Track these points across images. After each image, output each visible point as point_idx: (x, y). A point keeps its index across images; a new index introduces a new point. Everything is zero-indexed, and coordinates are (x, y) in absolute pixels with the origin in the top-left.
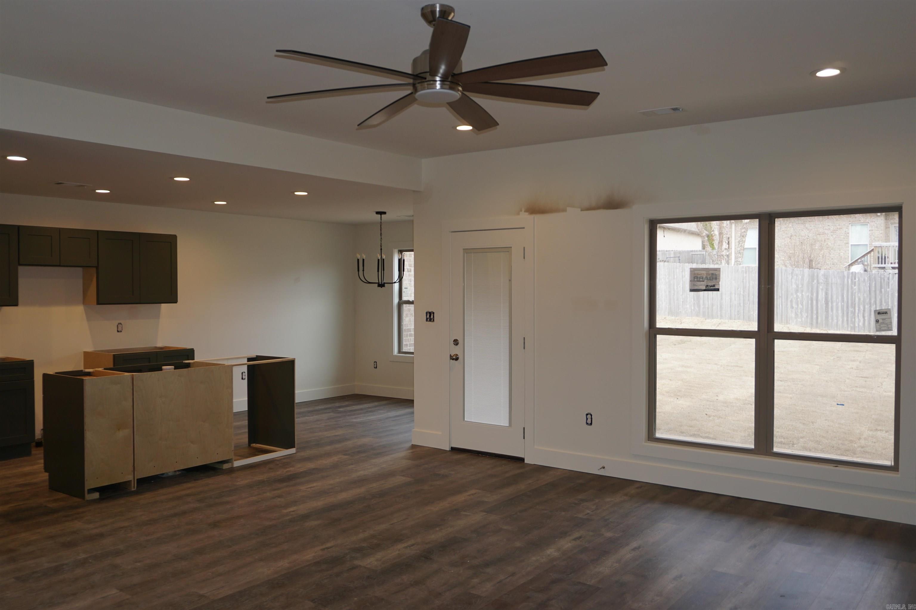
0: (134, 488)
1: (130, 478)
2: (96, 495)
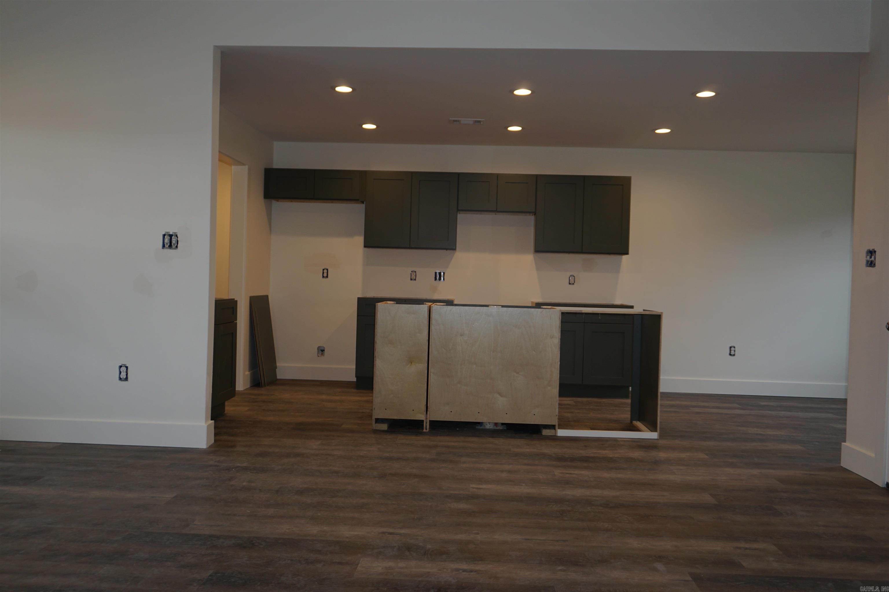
0: (426, 429)
1: (421, 417)
2: (384, 427)
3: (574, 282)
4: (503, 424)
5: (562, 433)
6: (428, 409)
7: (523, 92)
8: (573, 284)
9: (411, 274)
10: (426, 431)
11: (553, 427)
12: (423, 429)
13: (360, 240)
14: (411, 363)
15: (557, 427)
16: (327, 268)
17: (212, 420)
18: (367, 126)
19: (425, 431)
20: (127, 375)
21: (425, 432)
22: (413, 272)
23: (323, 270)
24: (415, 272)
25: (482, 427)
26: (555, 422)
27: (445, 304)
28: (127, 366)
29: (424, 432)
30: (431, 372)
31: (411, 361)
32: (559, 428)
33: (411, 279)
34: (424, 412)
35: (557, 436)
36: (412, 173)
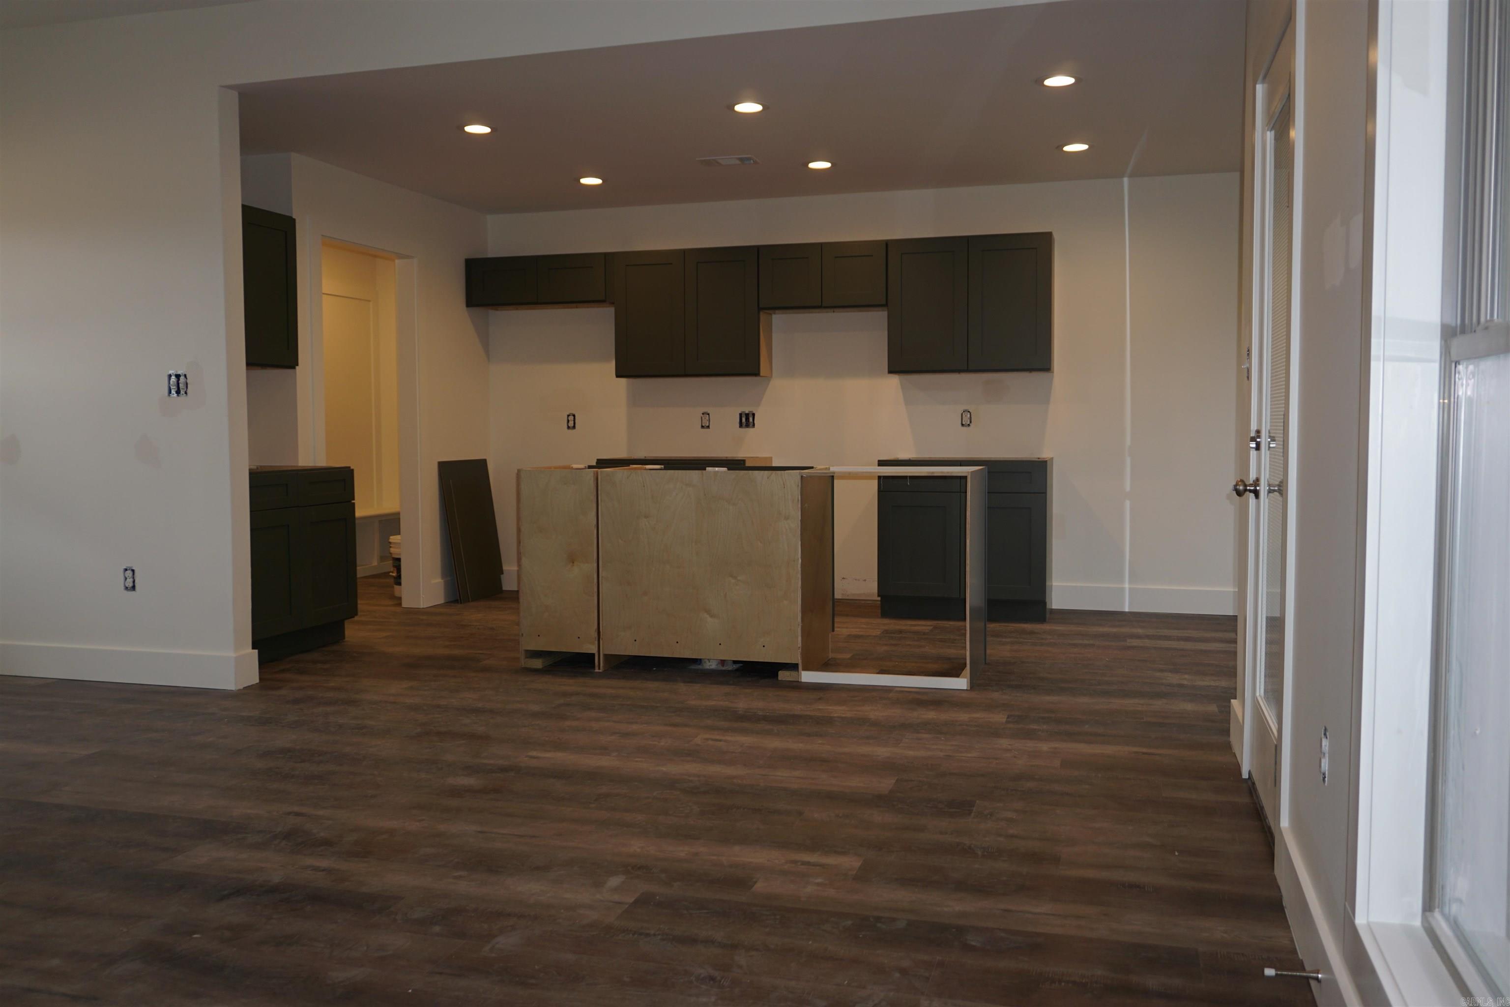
0: (599, 669)
2: (538, 664)
3: (971, 422)
4: (735, 662)
5: (808, 677)
6: (601, 636)
7: (749, 108)
8: (969, 425)
9: (702, 418)
10: (599, 671)
11: (794, 667)
12: (594, 667)
13: (612, 366)
14: (573, 563)
15: (800, 667)
16: (574, 412)
17: (253, 648)
18: (586, 181)
19: (597, 670)
20: (134, 582)
21: (597, 672)
22: (705, 415)
23: (568, 416)
24: (709, 414)
25: (700, 667)
26: (797, 659)
27: (663, 466)
28: (133, 568)
29: (595, 672)
30: (602, 577)
31: (572, 559)
32: (804, 669)
33: (703, 427)
34: (596, 640)
35: (801, 682)
36: (684, 251)
